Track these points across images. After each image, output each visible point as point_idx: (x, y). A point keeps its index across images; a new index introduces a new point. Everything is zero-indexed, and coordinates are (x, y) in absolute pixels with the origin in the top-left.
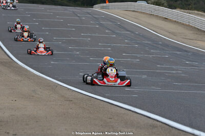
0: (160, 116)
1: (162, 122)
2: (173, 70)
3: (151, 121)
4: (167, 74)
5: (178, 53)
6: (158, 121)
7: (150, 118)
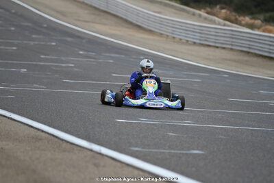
0: (45, 124)
1: (48, 133)
2: (62, 62)
3: (33, 132)
4: (54, 68)
5: (69, 39)
6: (43, 131)
7: (32, 127)
